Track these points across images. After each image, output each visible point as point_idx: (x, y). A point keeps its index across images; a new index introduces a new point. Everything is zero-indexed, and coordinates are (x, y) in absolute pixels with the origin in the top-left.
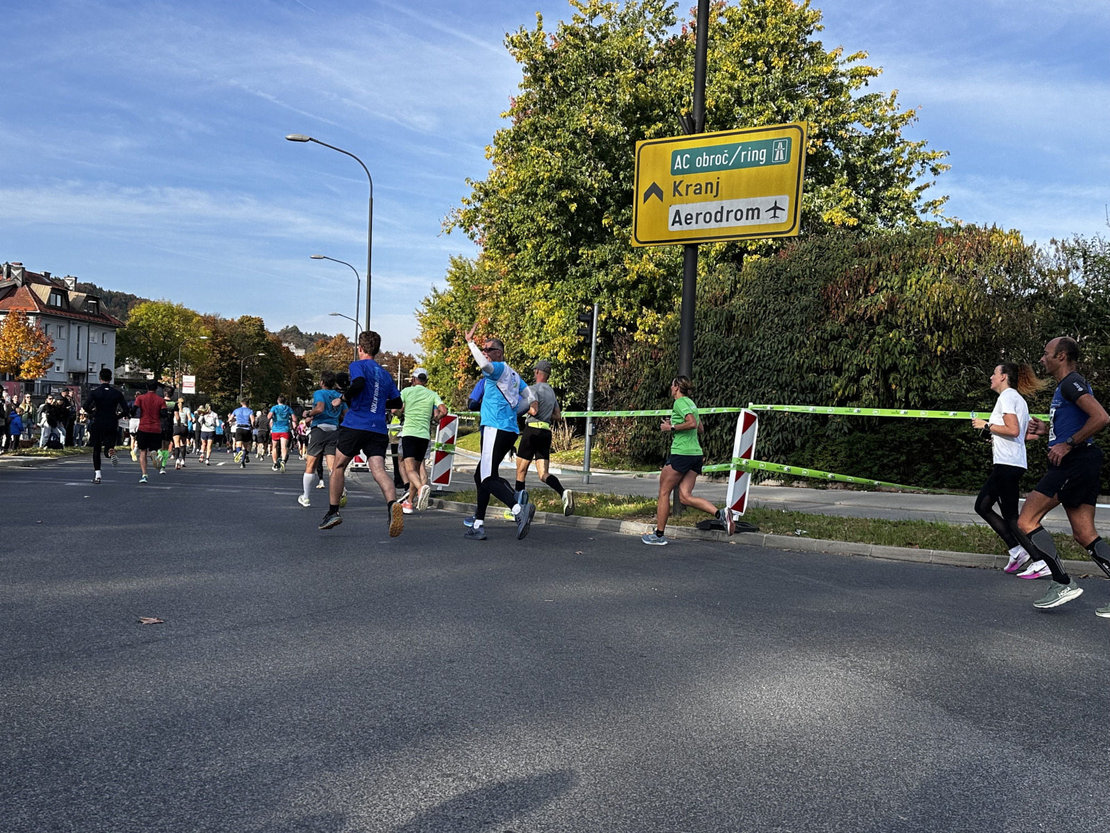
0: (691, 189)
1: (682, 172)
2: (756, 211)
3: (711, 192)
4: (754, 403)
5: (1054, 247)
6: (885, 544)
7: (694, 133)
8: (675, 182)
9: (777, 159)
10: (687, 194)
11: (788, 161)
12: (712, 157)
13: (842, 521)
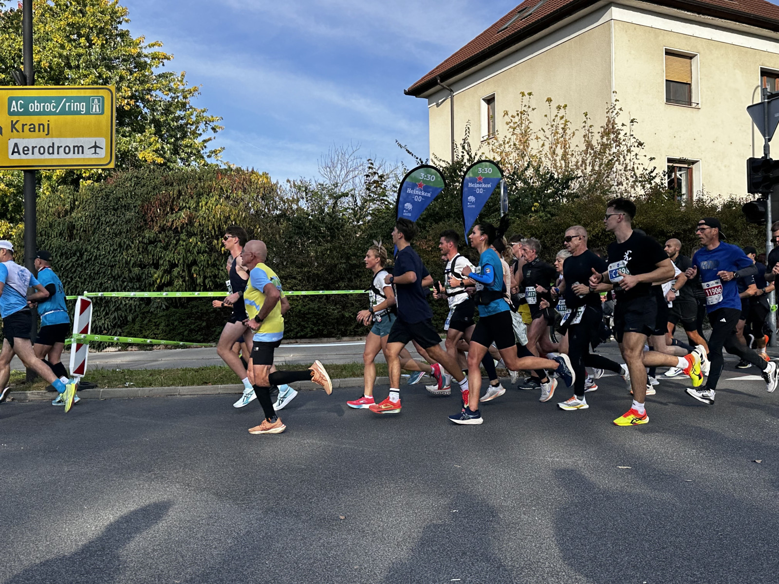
0: (26, 128)
1: (18, 114)
2: (81, 148)
3: (44, 131)
4: (88, 291)
5: (289, 184)
6: (189, 385)
7: (26, 85)
8: (12, 121)
9: (94, 110)
10: (23, 131)
11: (103, 113)
12: (42, 104)
13: (160, 372)
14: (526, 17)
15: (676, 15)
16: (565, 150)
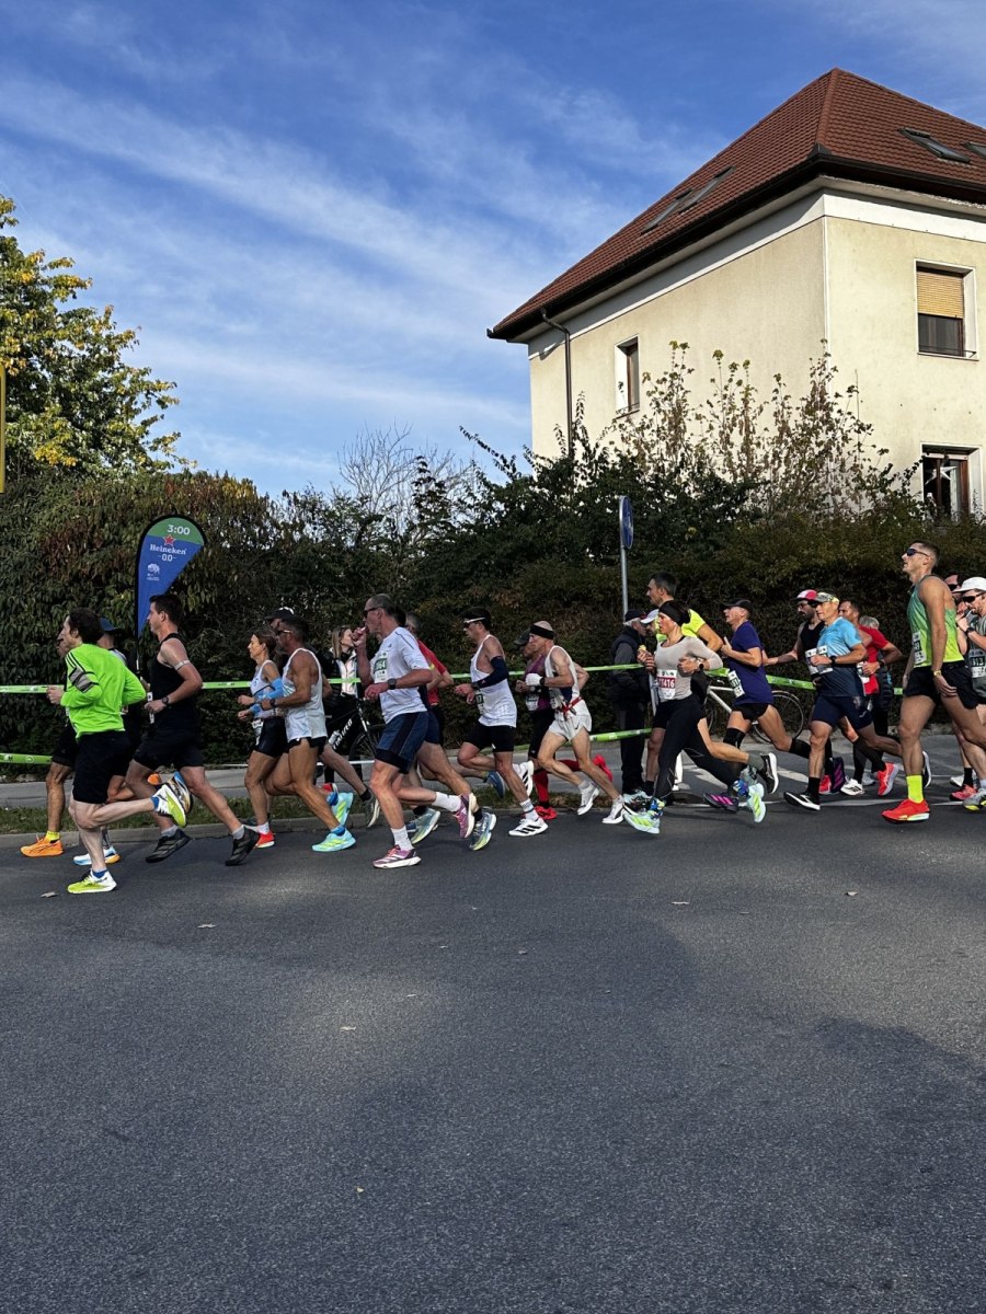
5: (286, 499)
14: (688, 208)
15: (934, 205)
16: (748, 436)
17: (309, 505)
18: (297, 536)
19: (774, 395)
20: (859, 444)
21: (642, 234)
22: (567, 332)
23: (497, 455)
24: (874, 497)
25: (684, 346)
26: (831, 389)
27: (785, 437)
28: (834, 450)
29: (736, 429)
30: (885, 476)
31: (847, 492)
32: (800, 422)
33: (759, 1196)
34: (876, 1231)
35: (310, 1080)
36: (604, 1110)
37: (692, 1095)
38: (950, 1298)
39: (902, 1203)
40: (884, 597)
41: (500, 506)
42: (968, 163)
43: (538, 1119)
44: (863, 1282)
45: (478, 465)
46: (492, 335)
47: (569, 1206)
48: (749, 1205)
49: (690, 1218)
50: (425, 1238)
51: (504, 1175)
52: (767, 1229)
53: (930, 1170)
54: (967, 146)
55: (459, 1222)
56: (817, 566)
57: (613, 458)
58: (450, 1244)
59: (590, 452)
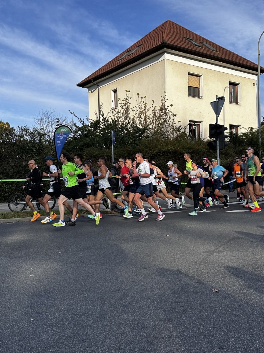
5: (19, 128)
14: (130, 55)
15: (193, 58)
16: (145, 116)
17: (25, 130)
18: (22, 139)
19: (152, 105)
20: (173, 119)
21: (119, 61)
22: (98, 86)
23: (79, 118)
24: (177, 133)
25: (129, 91)
26: (166, 105)
27: (155, 117)
28: (167, 121)
29: (143, 114)
30: (180, 128)
31: (170, 132)
32: (159, 113)
33: (139, 315)
34: (168, 323)
35: (20, 290)
36: (100, 295)
37: (124, 290)
38: (186, 339)
39: (175, 315)
40: (179, 159)
41: (80, 132)
42: (201, 47)
43: (83, 298)
44: (164, 337)
45: (74, 121)
46: (78, 85)
47: (89, 321)
48: (137, 318)
49: (121, 322)
50: (50, 332)
51: (72, 314)
52: (141, 324)
53: (183, 306)
54: (201, 43)
55: (59, 327)
56: (162, 151)
57: (110, 120)
58: (56, 333)
59: (104, 119)
